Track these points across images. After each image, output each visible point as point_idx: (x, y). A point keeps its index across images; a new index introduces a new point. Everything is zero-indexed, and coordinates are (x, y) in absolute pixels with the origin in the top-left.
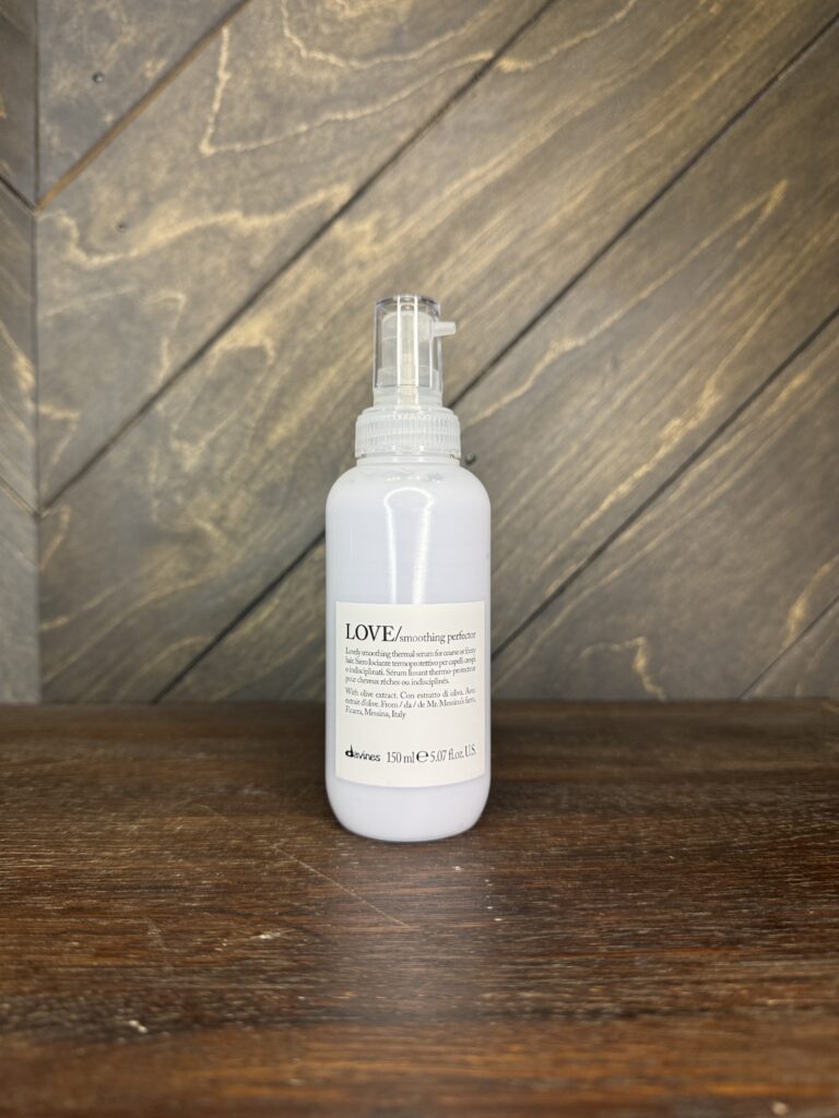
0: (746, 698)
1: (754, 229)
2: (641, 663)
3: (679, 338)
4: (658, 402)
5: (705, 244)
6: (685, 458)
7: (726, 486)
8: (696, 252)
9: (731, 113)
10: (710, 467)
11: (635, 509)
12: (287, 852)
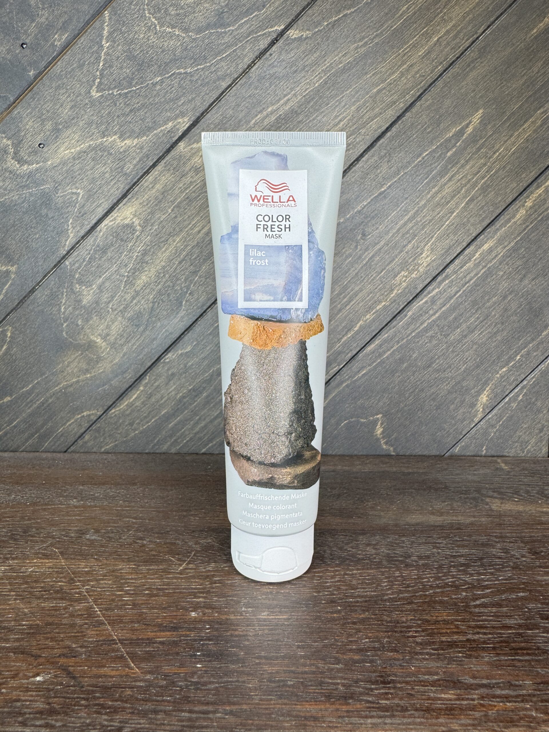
1: (459, 144)
2: (379, 431)
6: (410, 298)
7: (438, 316)
10: (427, 303)
12: (89, 595)
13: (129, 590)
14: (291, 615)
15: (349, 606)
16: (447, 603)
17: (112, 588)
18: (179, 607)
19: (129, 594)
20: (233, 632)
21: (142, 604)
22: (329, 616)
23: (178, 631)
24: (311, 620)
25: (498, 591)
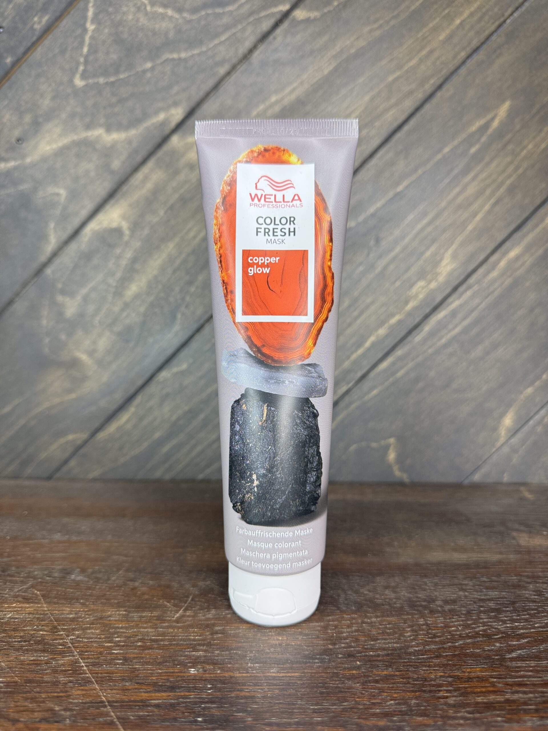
0: (466, 482)
1: (484, 139)
2: (392, 456)
3: (425, 221)
4: (408, 269)
5: (446, 150)
6: (428, 310)
7: (457, 330)
8: (439, 156)
9: (469, 50)
10: (445, 317)
11: (390, 347)
12: (74, 647)
13: (119, 641)
14: (304, 673)
15: (370, 661)
16: (480, 656)
17: (100, 638)
18: (176, 662)
19: (119, 646)
20: (238, 692)
21: (134, 658)
22: (347, 673)
23: (175, 692)
24: (327, 678)
25: (535, 641)
